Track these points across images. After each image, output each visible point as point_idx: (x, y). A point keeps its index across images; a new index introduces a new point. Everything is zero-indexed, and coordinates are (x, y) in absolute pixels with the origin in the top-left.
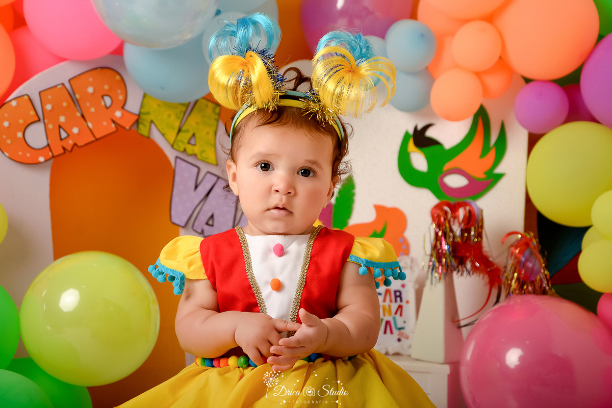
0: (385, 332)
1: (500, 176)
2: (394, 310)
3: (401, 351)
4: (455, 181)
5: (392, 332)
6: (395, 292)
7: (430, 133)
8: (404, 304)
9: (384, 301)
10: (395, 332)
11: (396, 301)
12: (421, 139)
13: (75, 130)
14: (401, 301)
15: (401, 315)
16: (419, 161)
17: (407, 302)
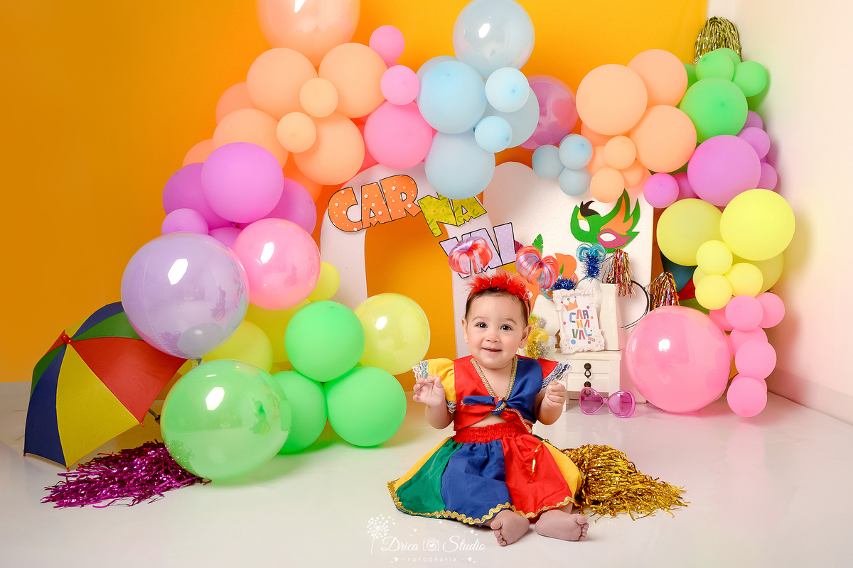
0: (580, 338)
1: (636, 233)
2: (584, 324)
3: (592, 349)
4: (608, 237)
5: (584, 338)
6: (584, 312)
7: (591, 207)
8: (590, 319)
9: (578, 318)
10: (587, 337)
11: (585, 318)
12: (585, 210)
13: (380, 213)
14: (588, 317)
15: (589, 327)
17: (592, 318)
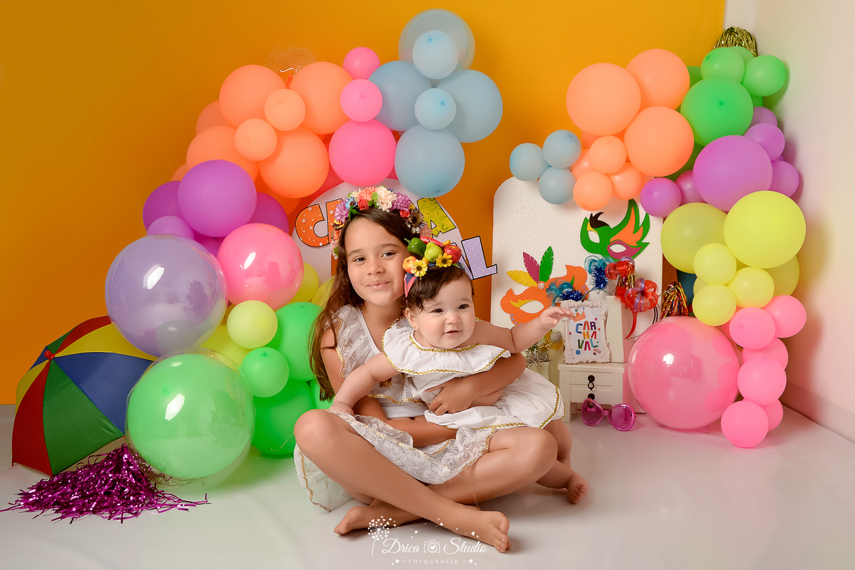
0: (585, 349)
1: (647, 244)
2: (590, 336)
3: (597, 361)
4: (618, 249)
5: (590, 349)
6: (591, 323)
7: (600, 219)
8: (597, 330)
9: (584, 329)
10: (592, 349)
11: (592, 329)
12: (595, 222)
14: (595, 329)
15: (595, 338)
16: (594, 236)
17: (599, 329)
